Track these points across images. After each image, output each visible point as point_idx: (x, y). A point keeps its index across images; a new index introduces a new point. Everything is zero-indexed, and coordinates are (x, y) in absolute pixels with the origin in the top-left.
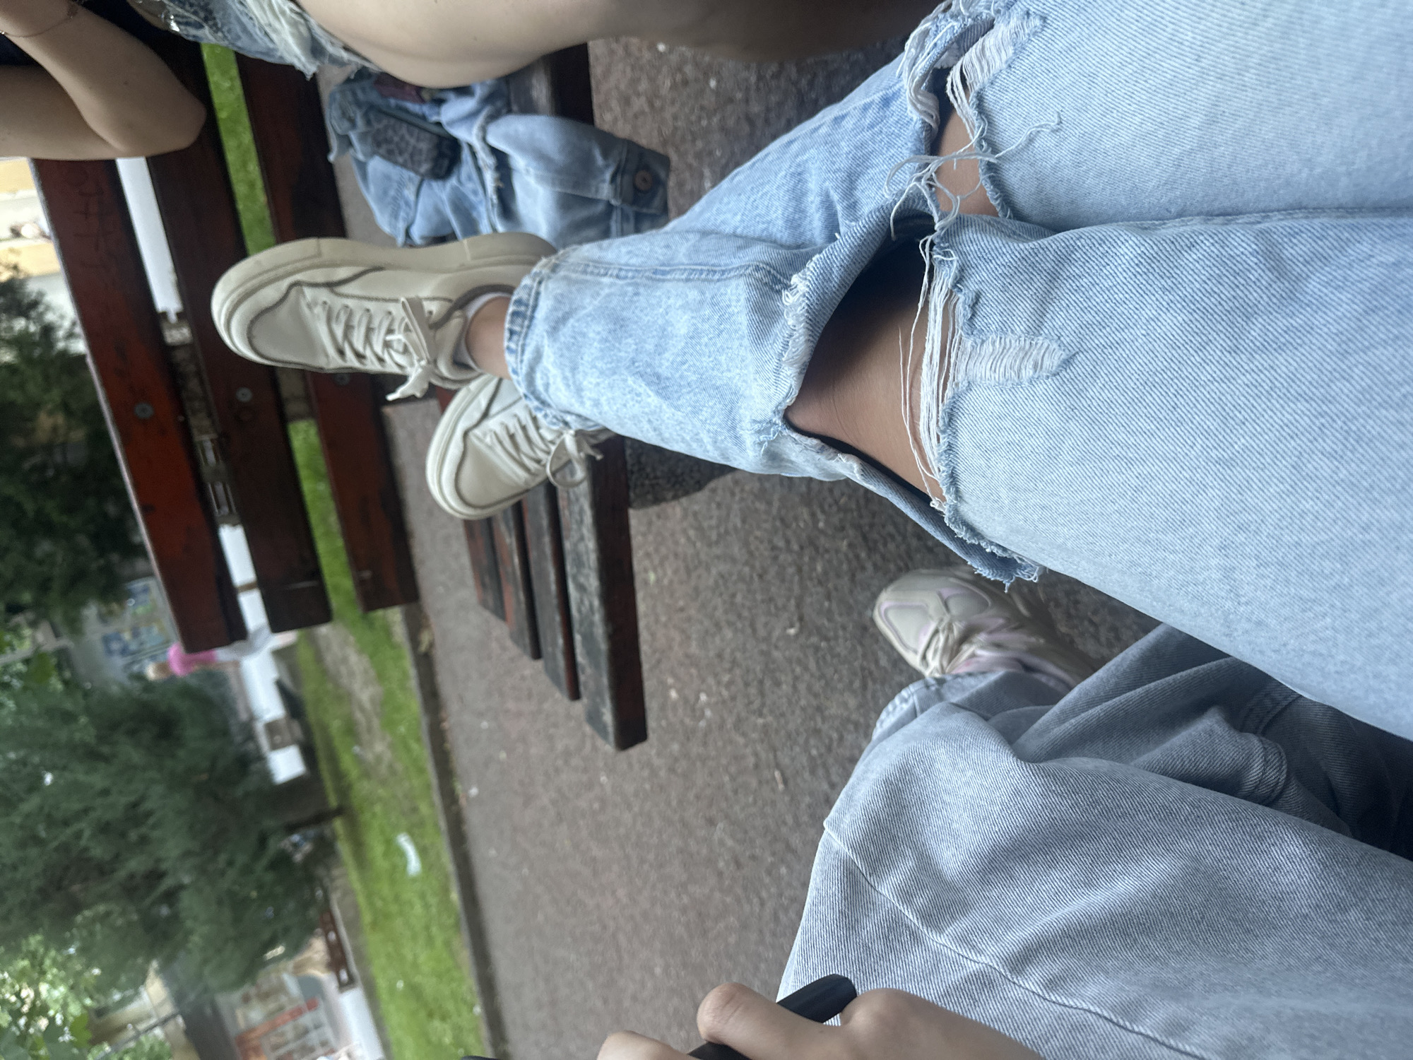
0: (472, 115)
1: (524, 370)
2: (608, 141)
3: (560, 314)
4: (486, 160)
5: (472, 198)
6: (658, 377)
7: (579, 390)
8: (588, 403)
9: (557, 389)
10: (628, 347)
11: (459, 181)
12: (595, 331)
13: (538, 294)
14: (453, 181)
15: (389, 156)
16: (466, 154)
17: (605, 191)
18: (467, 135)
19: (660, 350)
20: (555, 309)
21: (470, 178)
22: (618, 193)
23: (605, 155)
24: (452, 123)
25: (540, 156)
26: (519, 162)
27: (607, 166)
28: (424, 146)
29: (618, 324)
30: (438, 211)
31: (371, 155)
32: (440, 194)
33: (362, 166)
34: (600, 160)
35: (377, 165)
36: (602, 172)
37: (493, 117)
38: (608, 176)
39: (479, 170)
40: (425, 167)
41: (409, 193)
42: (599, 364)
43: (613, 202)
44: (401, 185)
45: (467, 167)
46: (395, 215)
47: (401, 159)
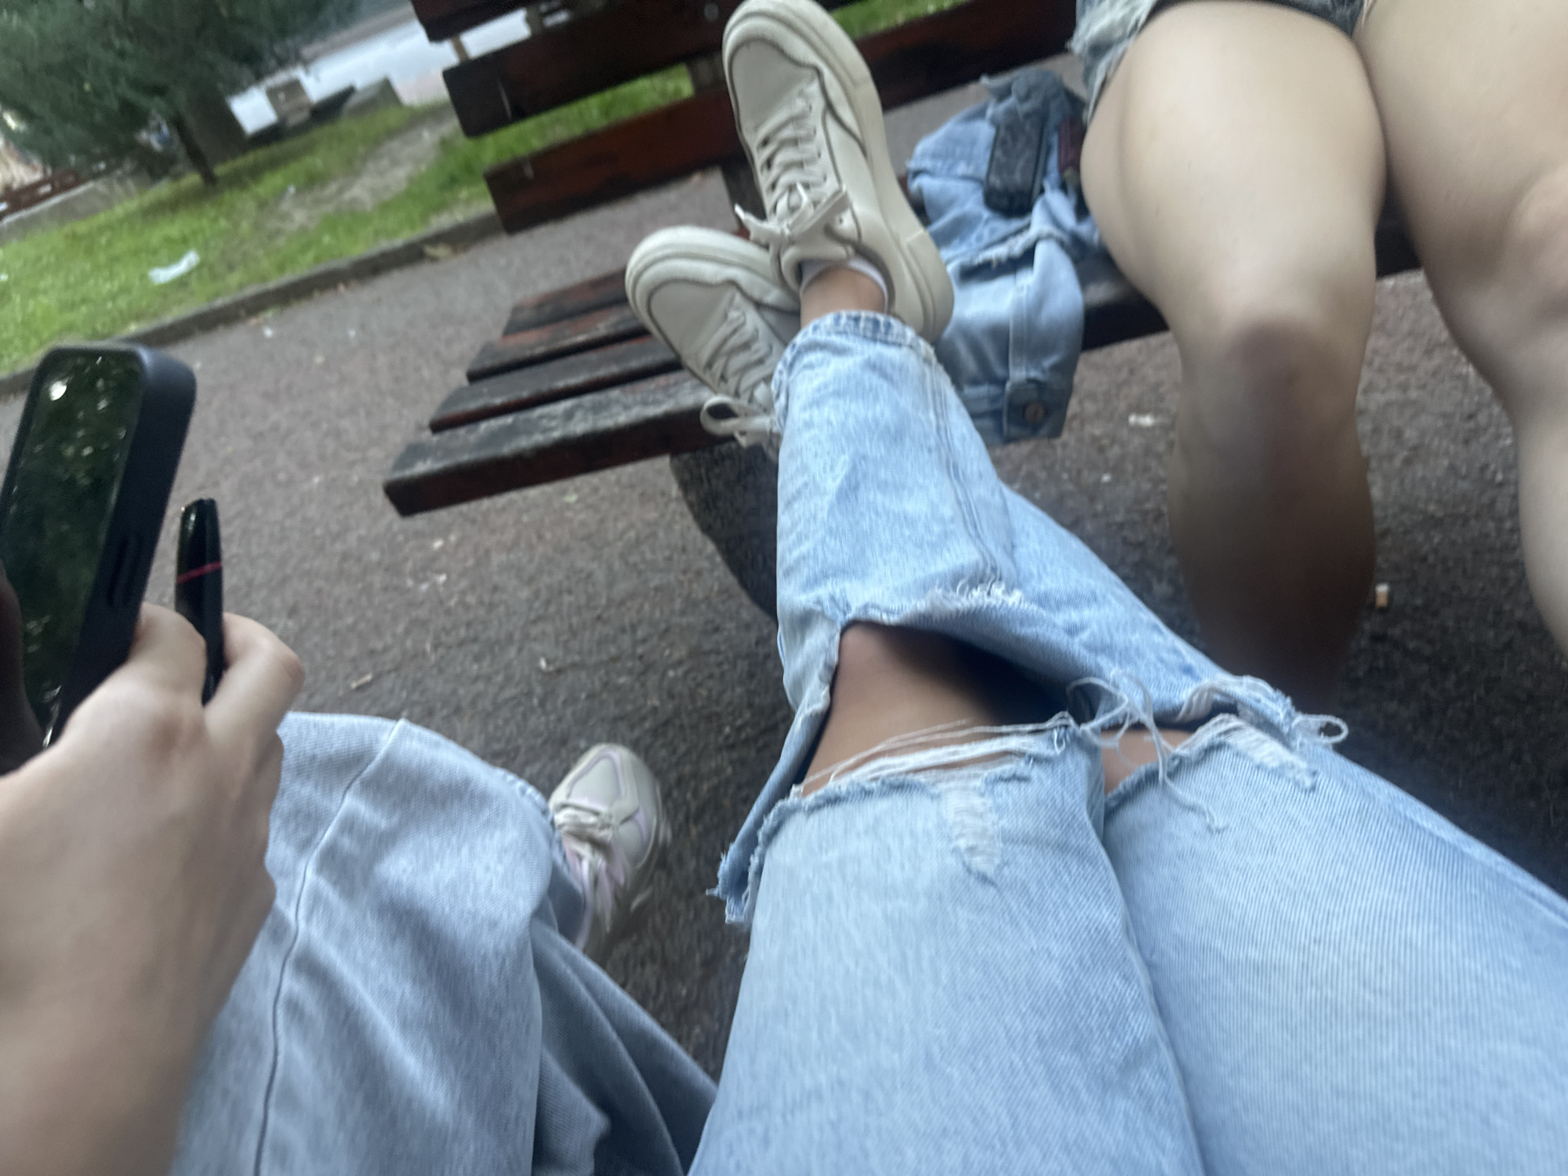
0: (1056, 222)
1: (820, 338)
2: (1066, 368)
3: (889, 370)
4: (1017, 246)
5: (973, 237)
6: (856, 488)
10: (875, 450)
11: (987, 221)
12: (882, 411)
13: (899, 346)
14: (986, 214)
15: (997, 143)
16: (1016, 224)
17: (1019, 373)
18: (1038, 223)
19: (883, 486)
21: (992, 231)
22: (1018, 388)
23: (1055, 368)
24: (1046, 205)
25: (1041, 299)
26: (1027, 281)
27: (1043, 371)
28: (1018, 177)
29: (896, 435)
30: (951, 203)
31: (994, 122)
32: (971, 202)
33: (980, 114)
34: (1048, 362)
35: (984, 131)
36: (1037, 366)
37: (1061, 244)
38: (1034, 374)
39: (1003, 240)
40: (996, 181)
41: (962, 169)
42: (851, 422)
43: (1008, 385)
44: (969, 160)
45: (1003, 226)
46: (935, 156)
47: (999, 153)
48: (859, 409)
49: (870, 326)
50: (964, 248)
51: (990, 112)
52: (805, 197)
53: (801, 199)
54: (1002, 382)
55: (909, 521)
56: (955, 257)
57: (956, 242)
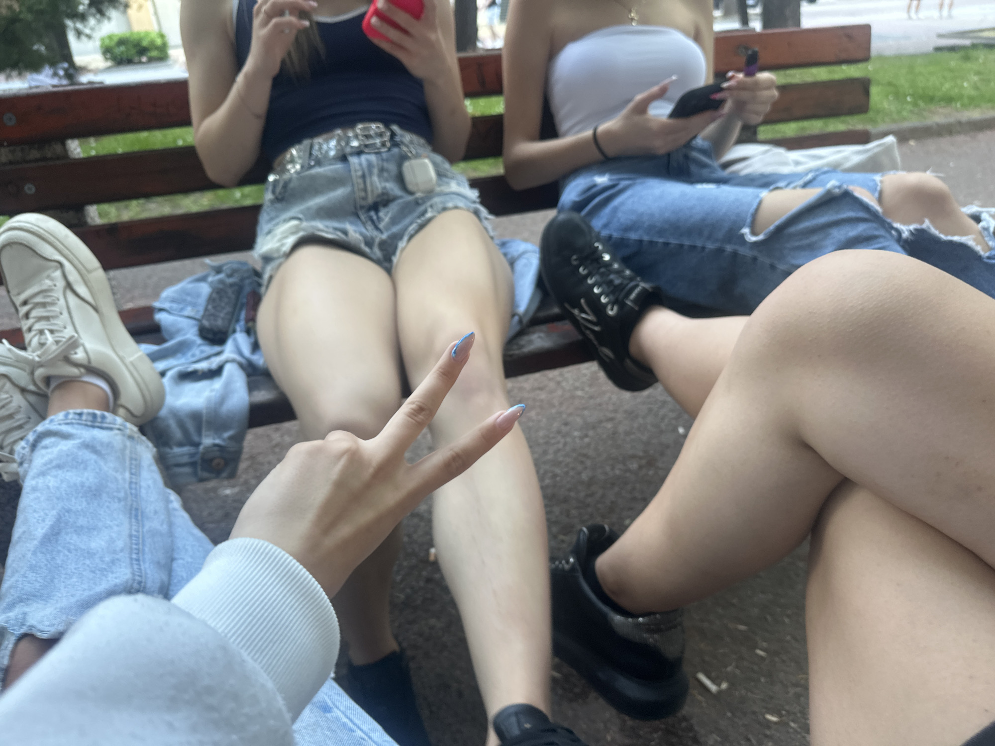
0: (240, 353)
1: (53, 427)
2: (238, 438)
3: (99, 448)
4: (214, 363)
5: (190, 354)
6: (58, 534)
7: (43, 474)
8: (34, 483)
9: (43, 456)
10: (78, 504)
11: (200, 345)
12: (89, 478)
13: (111, 429)
14: (199, 341)
15: (211, 299)
16: (217, 349)
17: (208, 441)
18: (228, 351)
19: (79, 530)
20: (102, 444)
21: (202, 352)
22: (208, 449)
23: (231, 438)
24: (235, 340)
25: (223, 399)
26: (217, 384)
27: (224, 440)
28: (219, 323)
29: (95, 493)
30: (178, 331)
31: (211, 284)
32: (191, 333)
33: (203, 279)
34: (226, 435)
35: (205, 289)
36: (219, 437)
37: (241, 365)
38: (217, 441)
39: (208, 358)
40: (206, 323)
41: (189, 311)
42: (64, 485)
43: (201, 448)
44: (194, 305)
45: (209, 349)
46: (173, 301)
47: (210, 307)
48: (73, 477)
49: (90, 418)
50: (183, 360)
51: (210, 279)
52: (49, 338)
53: (47, 339)
54: (197, 445)
55: (90, 554)
56: (176, 364)
57: (179, 355)
